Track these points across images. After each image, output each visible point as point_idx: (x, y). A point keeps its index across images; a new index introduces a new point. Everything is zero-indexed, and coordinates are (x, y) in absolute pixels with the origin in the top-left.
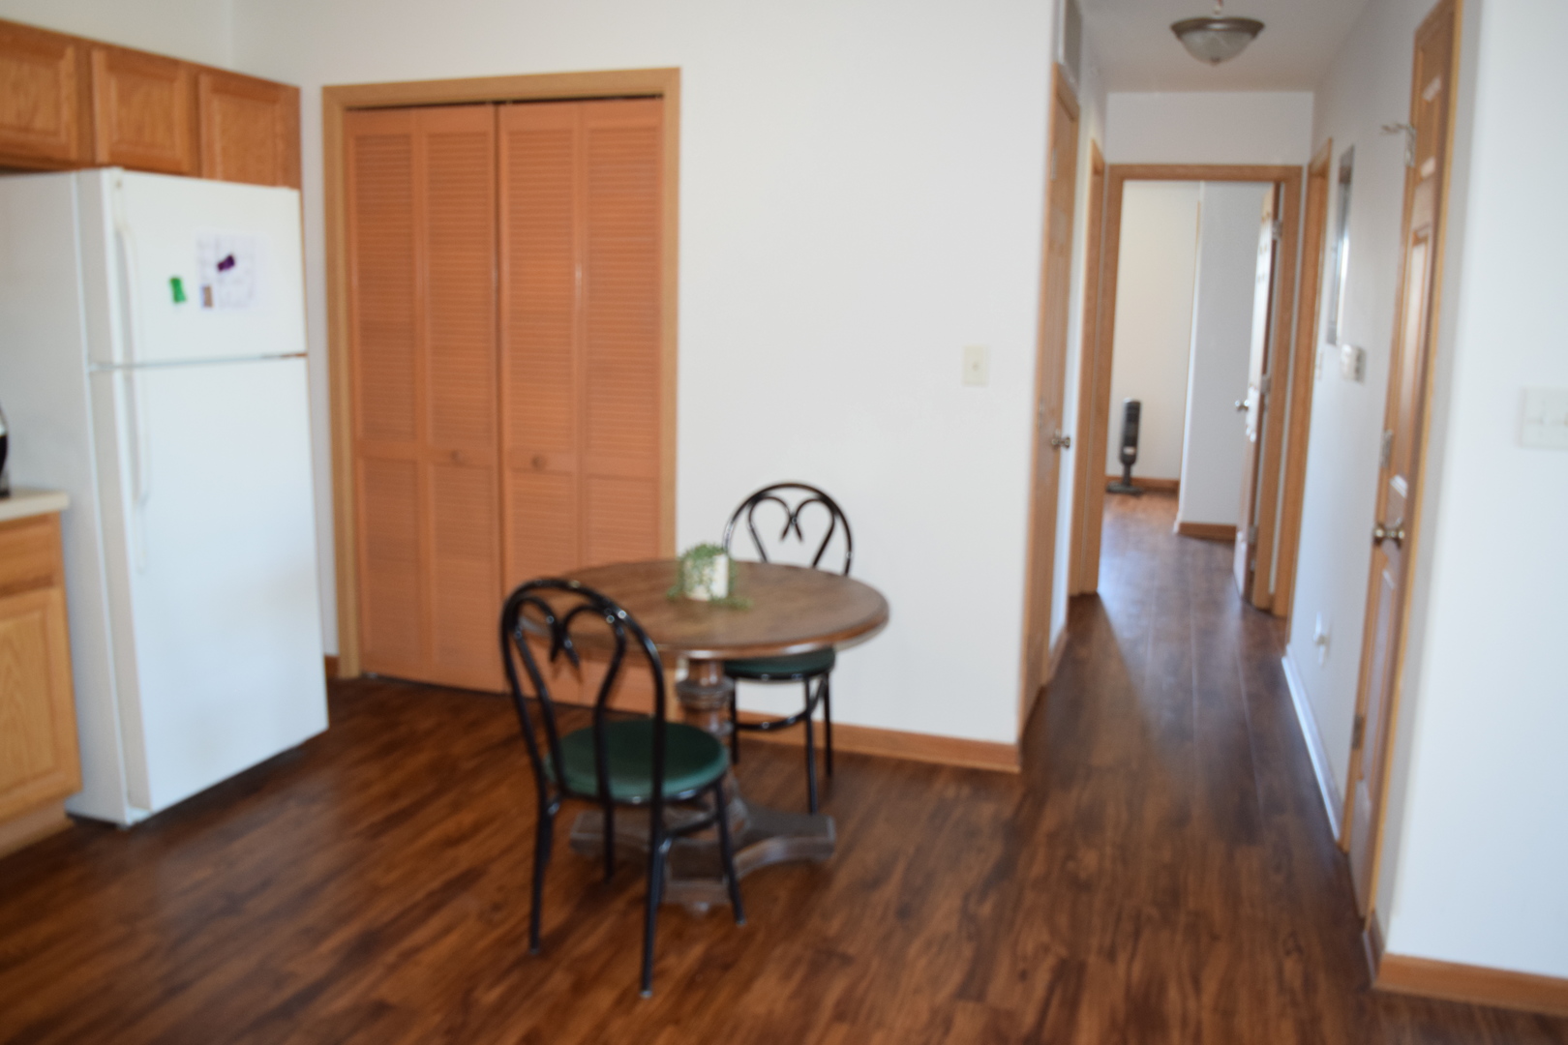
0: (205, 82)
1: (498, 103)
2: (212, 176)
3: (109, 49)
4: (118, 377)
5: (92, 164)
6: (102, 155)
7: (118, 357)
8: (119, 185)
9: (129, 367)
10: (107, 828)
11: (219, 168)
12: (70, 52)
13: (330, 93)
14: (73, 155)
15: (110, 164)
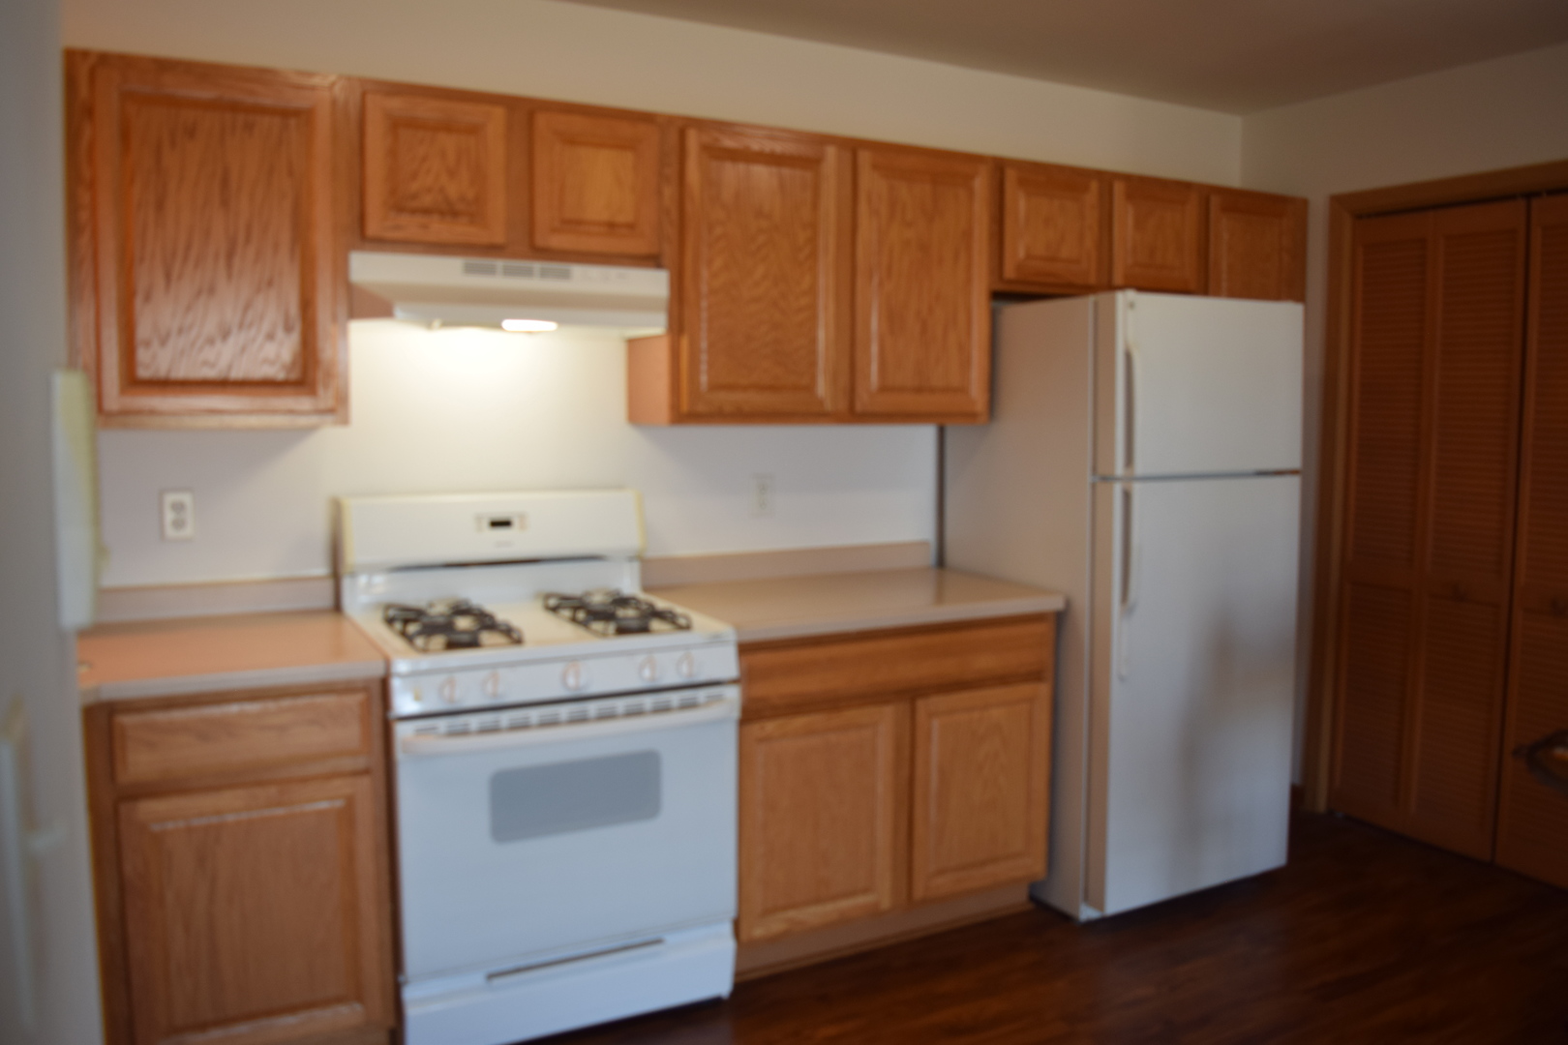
0: (1215, 201)
1: (1529, 196)
2: (1217, 293)
3: (1128, 178)
4: (1118, 489)
5: (1111, 287)
6: (1118, 279)
7: (1119, 469)
8: (1132, 305)
9: (1131, 478)
10: (1066, 919)
11: (1224, 285)
12: (1094, 185)
13: (1339, 202)
14: (1092, 280)
15: (1123, 287)
